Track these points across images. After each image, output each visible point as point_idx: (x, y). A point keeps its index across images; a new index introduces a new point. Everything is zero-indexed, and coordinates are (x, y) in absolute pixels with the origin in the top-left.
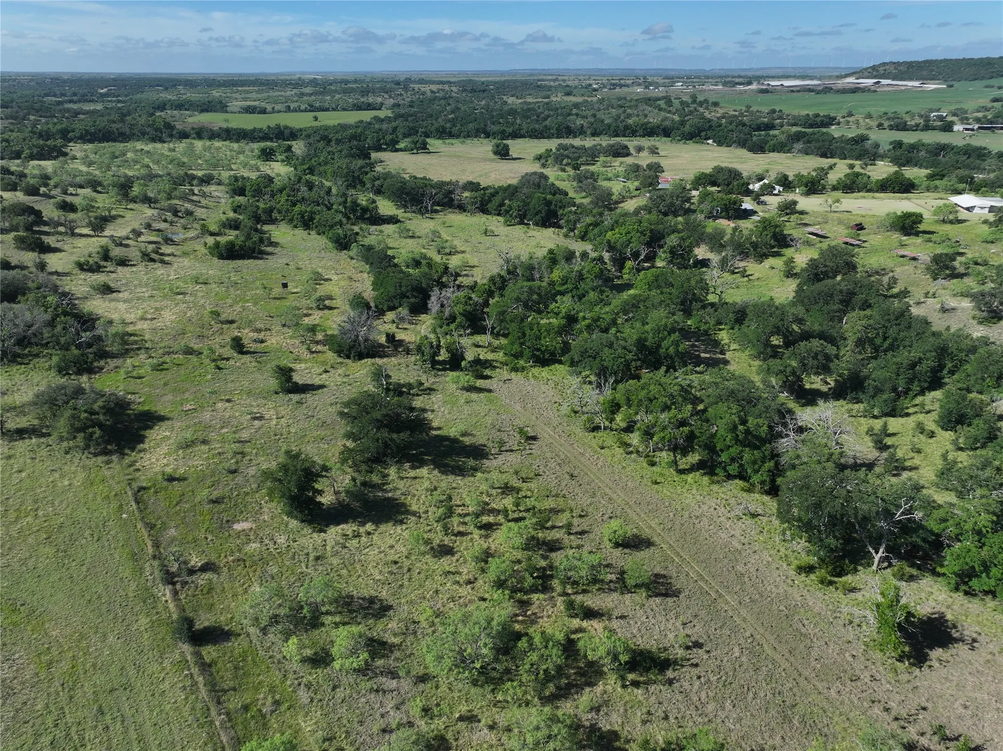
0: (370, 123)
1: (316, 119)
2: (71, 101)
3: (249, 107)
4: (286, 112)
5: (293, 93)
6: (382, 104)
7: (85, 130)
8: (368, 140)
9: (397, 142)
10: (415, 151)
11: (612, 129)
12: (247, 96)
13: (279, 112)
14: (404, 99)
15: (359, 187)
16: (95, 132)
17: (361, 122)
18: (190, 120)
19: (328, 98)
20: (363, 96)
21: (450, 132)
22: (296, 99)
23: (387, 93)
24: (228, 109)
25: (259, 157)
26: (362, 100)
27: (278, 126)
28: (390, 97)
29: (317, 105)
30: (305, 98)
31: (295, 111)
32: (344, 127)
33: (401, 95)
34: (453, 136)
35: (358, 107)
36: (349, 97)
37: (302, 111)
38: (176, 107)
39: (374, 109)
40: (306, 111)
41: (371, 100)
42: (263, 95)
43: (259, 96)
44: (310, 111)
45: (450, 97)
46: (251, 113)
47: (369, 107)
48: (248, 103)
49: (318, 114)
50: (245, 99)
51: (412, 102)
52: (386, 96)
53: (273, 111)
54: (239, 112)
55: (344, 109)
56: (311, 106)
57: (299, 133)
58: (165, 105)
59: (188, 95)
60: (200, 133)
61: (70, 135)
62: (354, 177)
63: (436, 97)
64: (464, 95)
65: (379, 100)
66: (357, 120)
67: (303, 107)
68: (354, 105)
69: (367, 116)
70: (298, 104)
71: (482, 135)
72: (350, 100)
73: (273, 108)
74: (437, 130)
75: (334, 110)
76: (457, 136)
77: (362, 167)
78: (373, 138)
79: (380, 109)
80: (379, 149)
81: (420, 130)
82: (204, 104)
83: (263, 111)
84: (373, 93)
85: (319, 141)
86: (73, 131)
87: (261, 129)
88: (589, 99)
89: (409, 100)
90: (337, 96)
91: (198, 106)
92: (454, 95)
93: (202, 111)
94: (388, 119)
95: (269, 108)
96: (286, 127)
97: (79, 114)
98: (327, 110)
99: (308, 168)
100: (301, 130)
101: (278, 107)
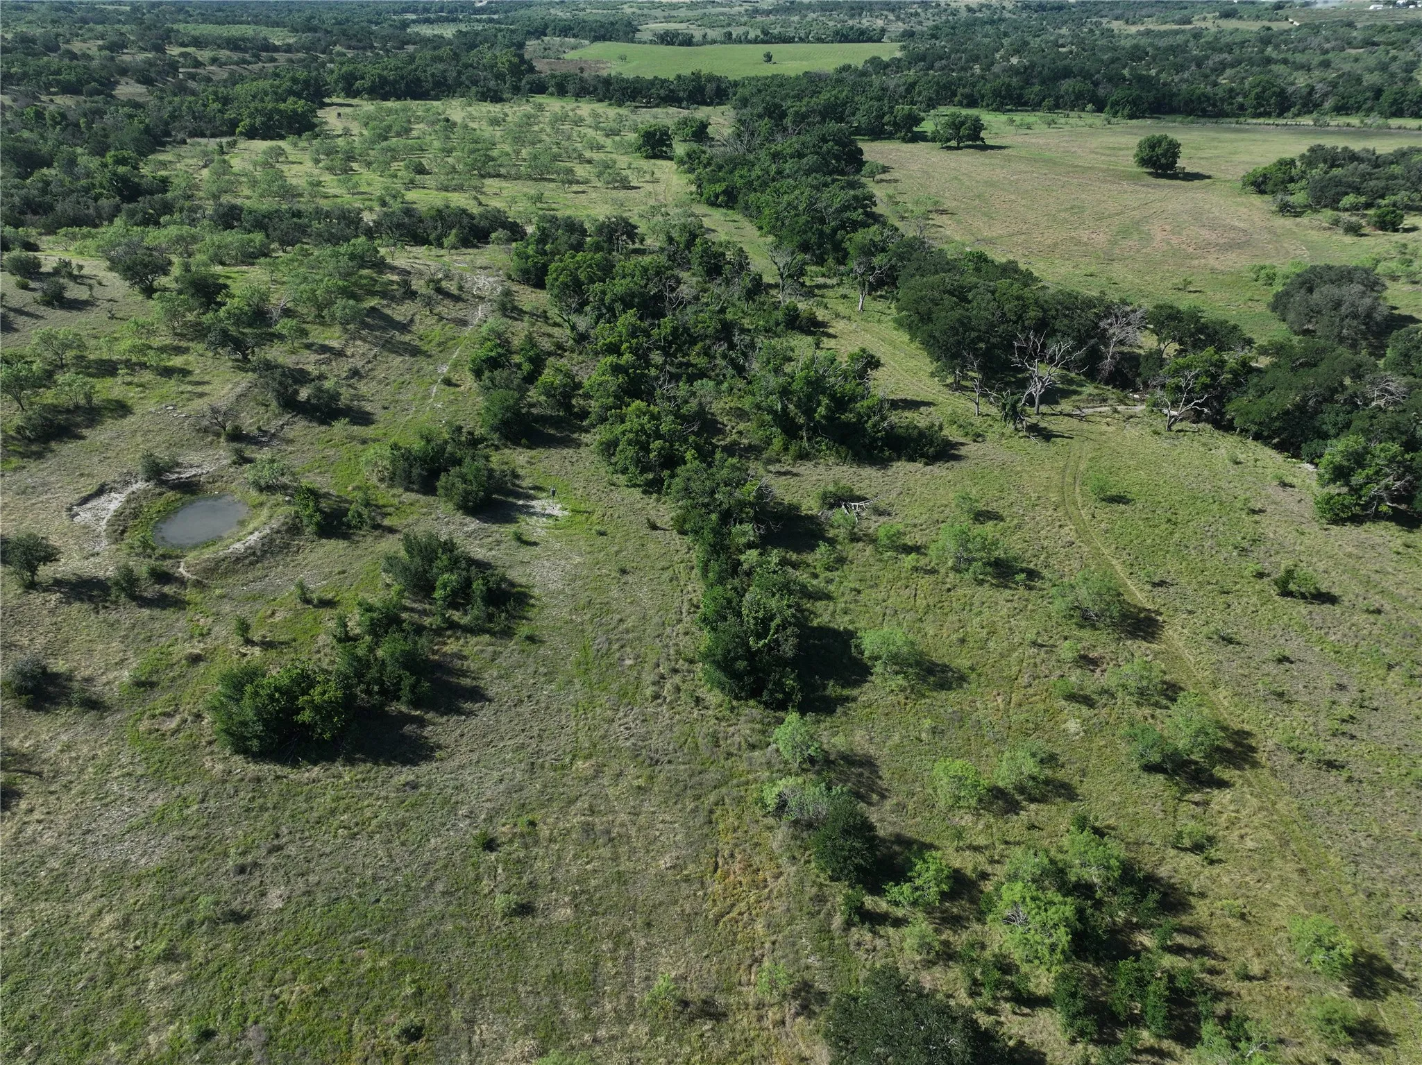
0: (864, 74)
1: (769, 58)
2: (428, 21)
3: (667, 33)
4: (723, 43)
5: (742, 9)
6: (883, 30)
7: (380, 76)
8: (859, 115)
9: (918, 121)
10: (953, 143)
11: (1386, 98)
12: (674, 13)
13: (713, 42)
14: (920, 23)
15: (831, 261)
16: (395, 81)
17: (846, 68)
18: (570, 55)
19: (796, 18)
20: (852, 16)
21: (1020, 96)
22: (745, 19)
23: (893, 11)
24: (638, 35)
25: (639, 149)
26: (851, 23)
27: (697, 76)
28: (898, 18)
29: (776, 32)
30: (759, 19)
31: (739, 41)
32: (813, 81)
33: (917, 14)
34: (1025, 104)
35: (843, 37)
36: (830, 18)
37: (750, 42)
38: (561, 31)
39: (870, 40)
40: (756, 41)
41: (865, 23)
42: (695, 13)
43: (690, 14)
44: (763, 42)
45: (1001, 20)
46: (668, 44)
47: (863, 36)
48: (672, 26)
49: (773, 48)
50: (668, 19)
51: (936, 27)
52: (891, 17)
53: (705, 41)
54: (651, 42)
55: (820, 40)
56: (765, 33)
57: (731, 91)
58: (546, 26)
59: (588, 11)
60: (566, 86)
61: (358, 84)
62: (821, 233)
63: (976, 19)
64: (1024, 15)
65: (880, 23)
66: (841, 63)
67: (752, 35)
68: (837, 33)
69: (857, 55)
70: (747, 28)
71: (1089, 106)
72: (831, 24)
73: (704, 36)
74: (996, 93)
75: (801, 40)
76: (1035, 106)
77: (845, 208)
78: (869, 111)
79: (879, 41)
80: (877, 133)
81: (960, 90)
82: (602, 26)
83: (688, 42)
84: (871, 10)
85: (760, 116)
86: (363, 78)
87: (666, 81)
88: (1275, 26)
89: (930, 23)
90: (812, 16)
91: (591, 30)
92: (1007, 15)
93: (596, 39)
94: (896, 65)
95: (697, 34)
96: (711, 78)
97: (408, 43)
98: (790, 40)
99: (725, 192)
100: (736, 84)
101: (712, 34)
